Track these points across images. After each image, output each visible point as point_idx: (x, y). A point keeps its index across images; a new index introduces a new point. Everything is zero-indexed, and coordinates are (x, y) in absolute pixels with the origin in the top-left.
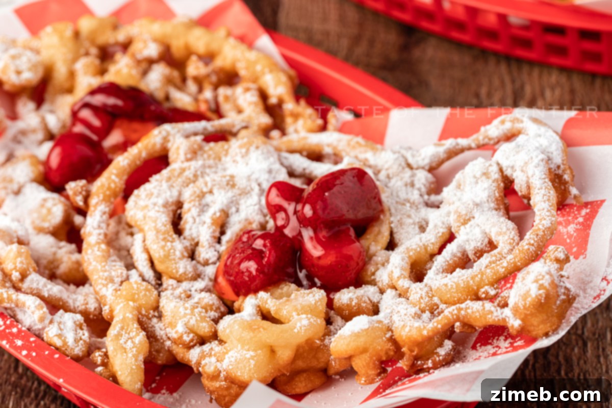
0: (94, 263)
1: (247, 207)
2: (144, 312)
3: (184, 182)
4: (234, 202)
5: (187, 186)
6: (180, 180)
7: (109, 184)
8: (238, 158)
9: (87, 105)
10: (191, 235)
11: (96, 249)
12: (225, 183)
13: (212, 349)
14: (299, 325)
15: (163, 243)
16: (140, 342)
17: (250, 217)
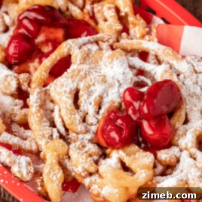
0: (35, 125)
1: (113, 94)
2: (61, 157)
3: (80, 79)
4: (106, 91)
5: (82, 80)
6: (78, 78)
7: (41, 77)
8: (107, 64)
9: (26, 18)
10: (84, 109)
11: (35, 116)
12: (101, 80)
13: (96, 180)
14: (141, 177)
15: (70, 116)
16: (60, 177)
17: (114, 99)
